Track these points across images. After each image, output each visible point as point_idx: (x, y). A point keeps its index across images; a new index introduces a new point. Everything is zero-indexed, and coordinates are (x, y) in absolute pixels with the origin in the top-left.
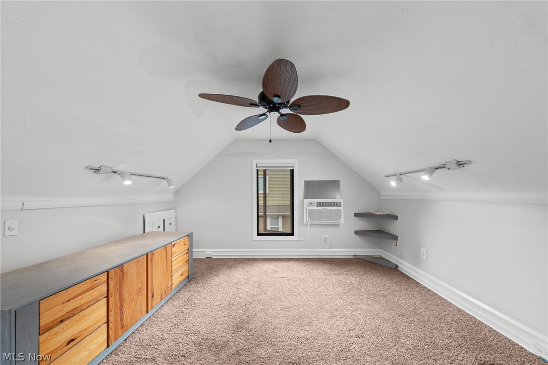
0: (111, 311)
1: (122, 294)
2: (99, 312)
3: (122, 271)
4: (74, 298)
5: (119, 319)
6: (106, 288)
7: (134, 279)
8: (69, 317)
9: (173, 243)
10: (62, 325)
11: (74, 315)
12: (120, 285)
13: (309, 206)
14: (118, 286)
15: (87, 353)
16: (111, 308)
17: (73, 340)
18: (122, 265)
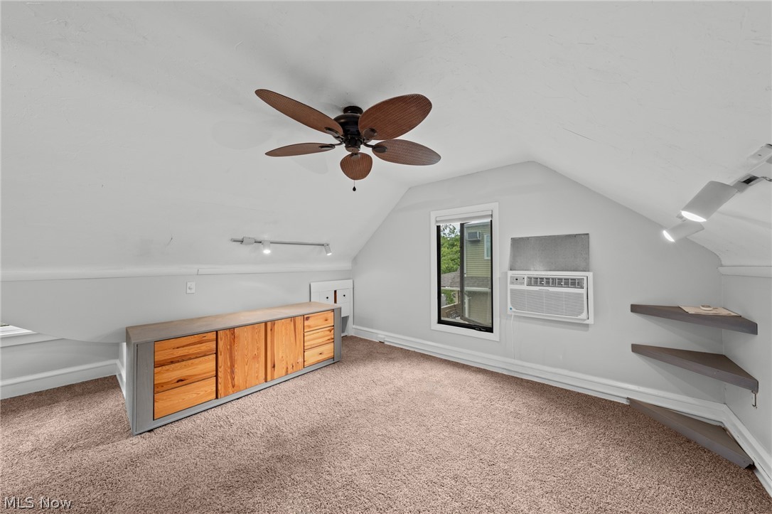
0: (220, 367)
1: (233, 355)
2: (208, 365)
3: (233, 334)
4: (183, 347)
5: (229, 377)
6: (215, 346)
7: (248, 345)
8: (178, 362)
9: (305, 316)
10: (173, 366)
11: (183, 361)
12: (231, 346)
13: (512, 283)
14: (229, 347)
15: (195, 395)
16: (220, 364)
17: (182, 380)
18: (234, 328)
